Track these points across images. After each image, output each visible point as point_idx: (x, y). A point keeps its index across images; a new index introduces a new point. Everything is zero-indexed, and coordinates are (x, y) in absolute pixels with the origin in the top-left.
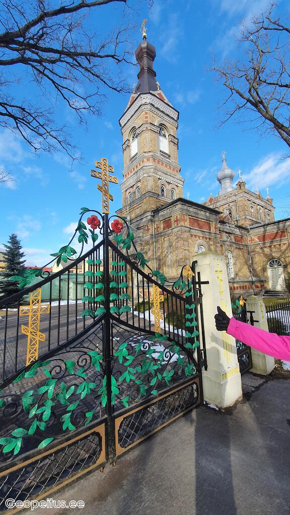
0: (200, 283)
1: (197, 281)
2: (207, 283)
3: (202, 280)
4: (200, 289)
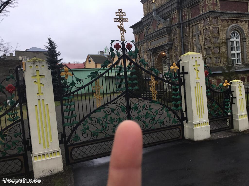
0: (184, 73)
2: (189, 72)
4: (184, 77)
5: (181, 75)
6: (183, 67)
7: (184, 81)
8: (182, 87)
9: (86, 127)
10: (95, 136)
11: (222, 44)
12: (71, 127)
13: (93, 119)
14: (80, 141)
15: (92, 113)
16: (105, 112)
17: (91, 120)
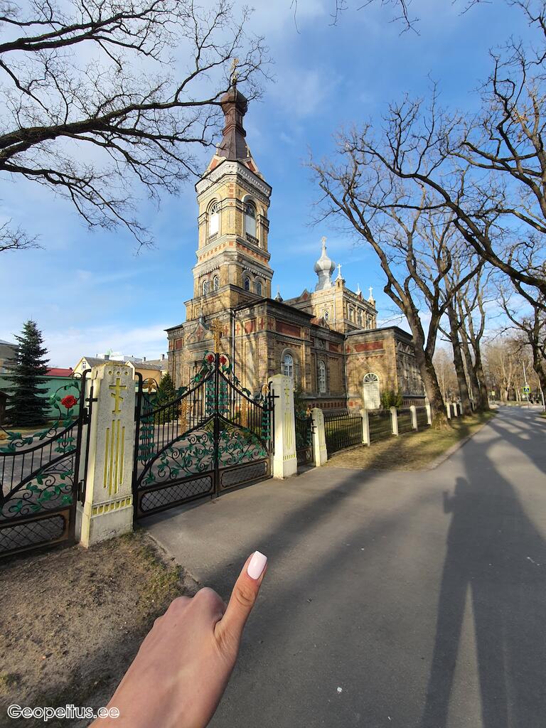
0: (274, 397)
1: (271, 395)
2: (278, 397)
3: (275, 395)
4: (273, 401)
5: (271, 399)
6: (273, 390)
7: (274, 405)
8: (272, 412)
9: (165, 461)
10: (174, 475)
12: (145, 461)
13: (175, 450)
14: (154, 483)
15: (174, 441)
16: (190, 441)
17: (172, 451)
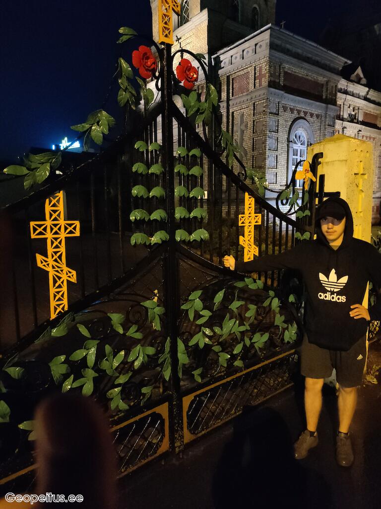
0: (322, 196)
1: (318, 190)
6: (322, 177)
11: (281, 151)
